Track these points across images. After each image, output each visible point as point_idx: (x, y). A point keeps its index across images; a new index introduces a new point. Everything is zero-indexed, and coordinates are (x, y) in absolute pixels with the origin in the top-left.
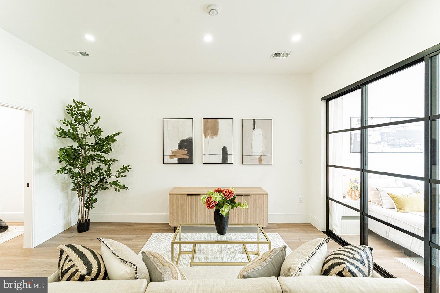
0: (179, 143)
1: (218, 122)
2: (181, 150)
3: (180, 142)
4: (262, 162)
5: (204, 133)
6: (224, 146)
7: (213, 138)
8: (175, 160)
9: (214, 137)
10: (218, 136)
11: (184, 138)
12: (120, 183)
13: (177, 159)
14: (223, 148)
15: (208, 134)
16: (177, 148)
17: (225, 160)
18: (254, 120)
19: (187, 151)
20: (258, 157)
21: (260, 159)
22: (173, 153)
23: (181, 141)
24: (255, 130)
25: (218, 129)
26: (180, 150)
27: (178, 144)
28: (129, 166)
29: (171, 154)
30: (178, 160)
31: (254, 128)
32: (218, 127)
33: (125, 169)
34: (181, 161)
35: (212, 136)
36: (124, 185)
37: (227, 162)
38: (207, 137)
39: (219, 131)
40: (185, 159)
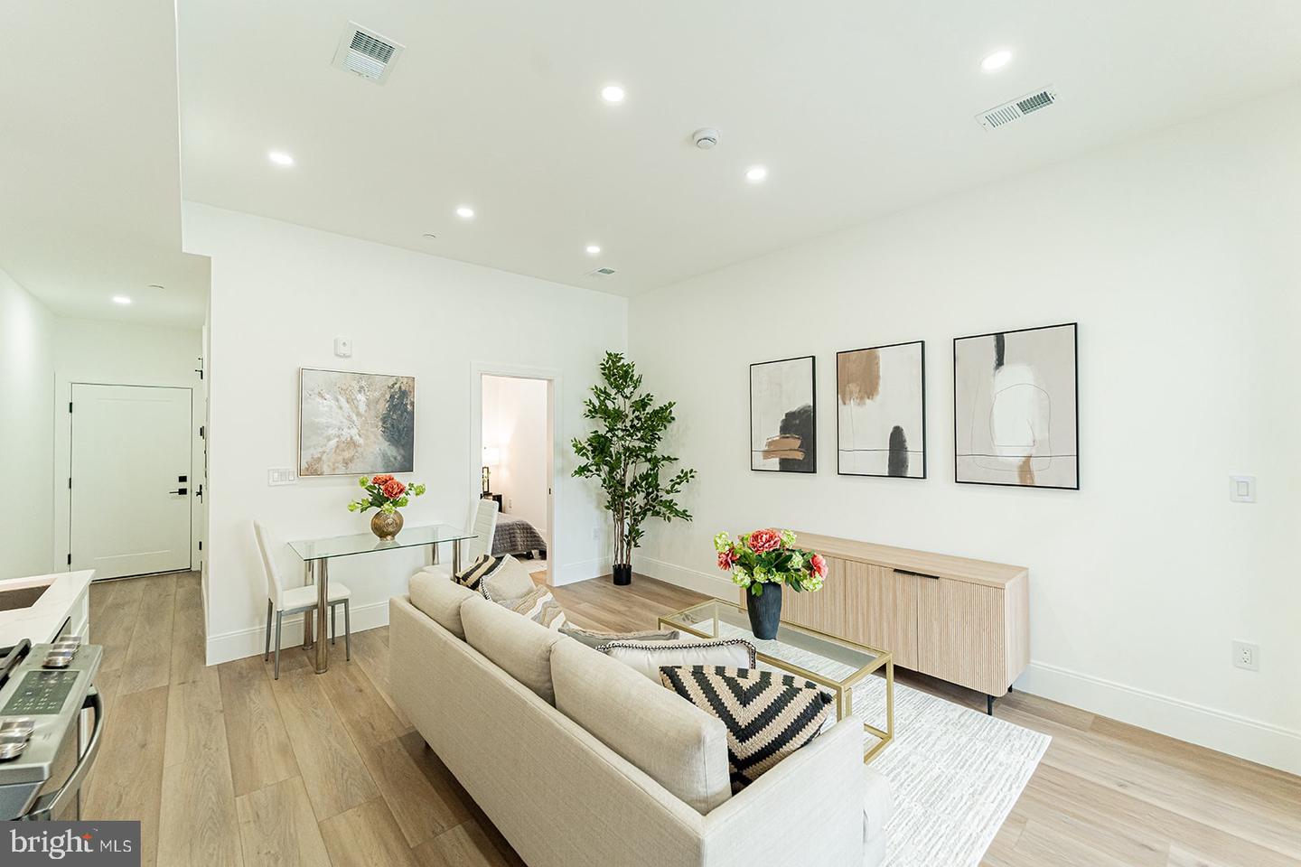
0: (783, 421)
1: (877, 357)
2: (788, 437)
3: (784, 417)
4: (1032, 478)
5: (841, 390)
6: (896, 425)
7: (865, 404)
8: (774, 463)
9: (868, 401)
10: (878, 398)
11: (794, 408)
12: (676, 504)
13: (778, 459)
14: (891, 430)
15: (851, 393)
16: (778, 434)
17: (897, 467)
18: (999, 337)
19: (800, 441)
20: (1018, 461)
21: (1025, 468)
22: (769, 444)
23: (787, 415)
24: (1003, 368)
25: (878, 377)
26: (784, 437)
27: (779, 424)
28: (691, 471)
29: (767, 448)
30: (780, 463)
31: (1000, 362)
32: (878, 371)
33: (685, 477)
34: (787, 466)
35: (862, 398)
36: (685, 511)
37: (905, 472)
38: (847, 402)
39: (881, 382)
40: (795, 460)
